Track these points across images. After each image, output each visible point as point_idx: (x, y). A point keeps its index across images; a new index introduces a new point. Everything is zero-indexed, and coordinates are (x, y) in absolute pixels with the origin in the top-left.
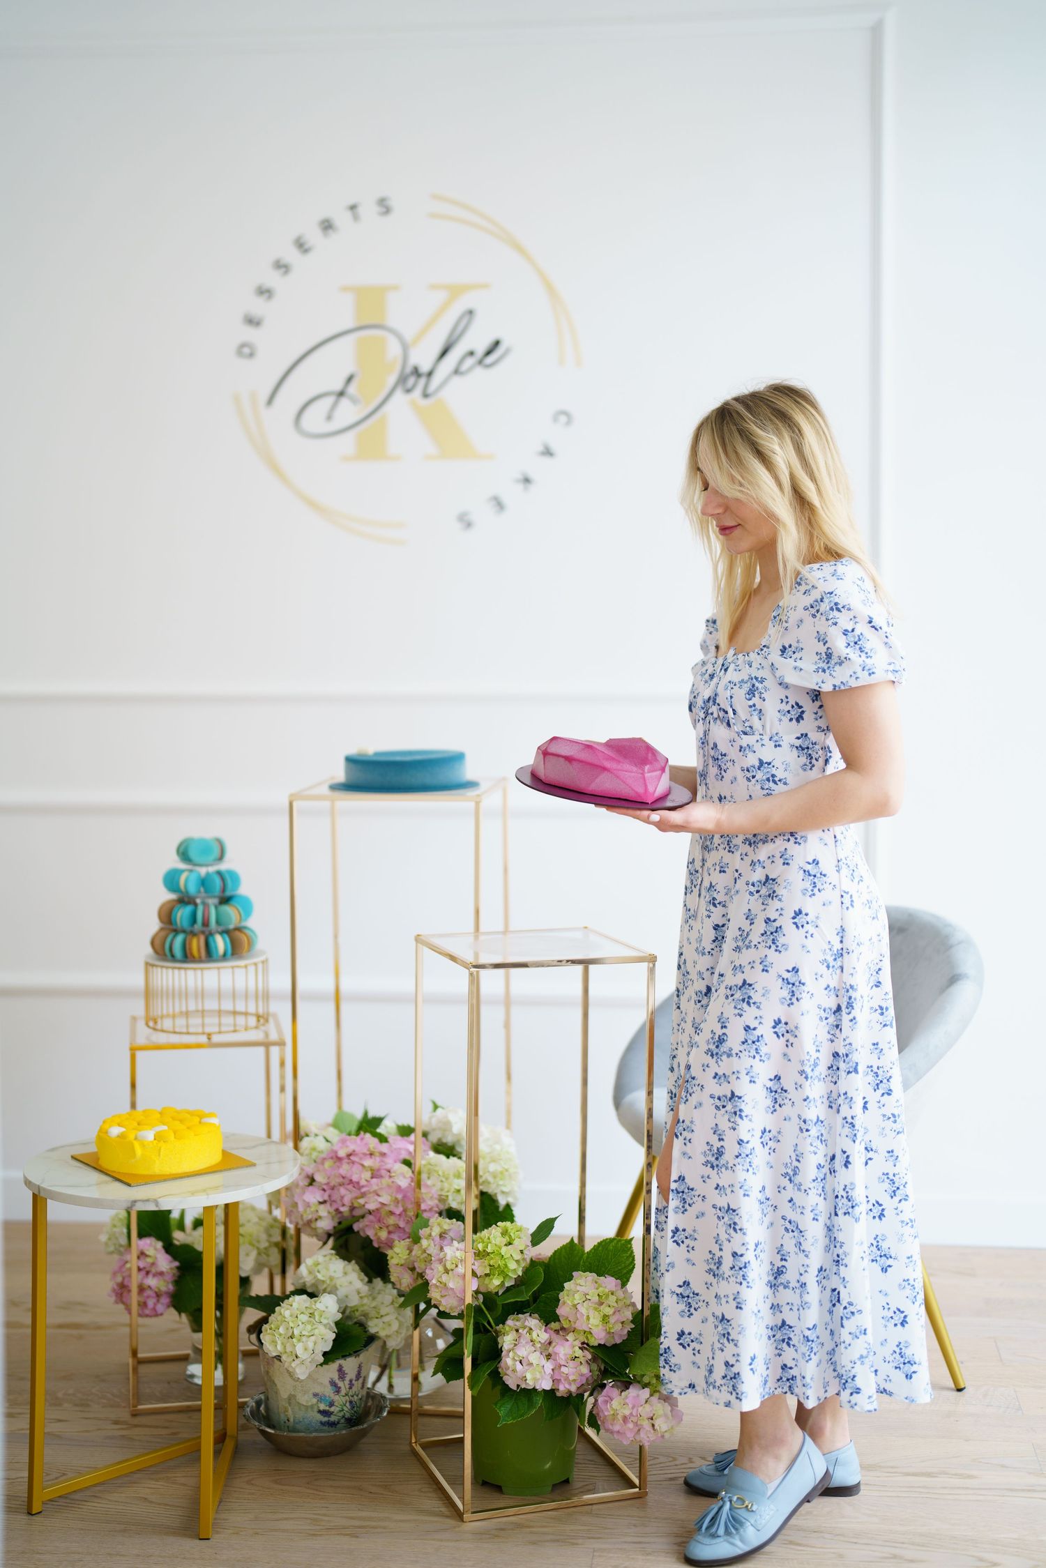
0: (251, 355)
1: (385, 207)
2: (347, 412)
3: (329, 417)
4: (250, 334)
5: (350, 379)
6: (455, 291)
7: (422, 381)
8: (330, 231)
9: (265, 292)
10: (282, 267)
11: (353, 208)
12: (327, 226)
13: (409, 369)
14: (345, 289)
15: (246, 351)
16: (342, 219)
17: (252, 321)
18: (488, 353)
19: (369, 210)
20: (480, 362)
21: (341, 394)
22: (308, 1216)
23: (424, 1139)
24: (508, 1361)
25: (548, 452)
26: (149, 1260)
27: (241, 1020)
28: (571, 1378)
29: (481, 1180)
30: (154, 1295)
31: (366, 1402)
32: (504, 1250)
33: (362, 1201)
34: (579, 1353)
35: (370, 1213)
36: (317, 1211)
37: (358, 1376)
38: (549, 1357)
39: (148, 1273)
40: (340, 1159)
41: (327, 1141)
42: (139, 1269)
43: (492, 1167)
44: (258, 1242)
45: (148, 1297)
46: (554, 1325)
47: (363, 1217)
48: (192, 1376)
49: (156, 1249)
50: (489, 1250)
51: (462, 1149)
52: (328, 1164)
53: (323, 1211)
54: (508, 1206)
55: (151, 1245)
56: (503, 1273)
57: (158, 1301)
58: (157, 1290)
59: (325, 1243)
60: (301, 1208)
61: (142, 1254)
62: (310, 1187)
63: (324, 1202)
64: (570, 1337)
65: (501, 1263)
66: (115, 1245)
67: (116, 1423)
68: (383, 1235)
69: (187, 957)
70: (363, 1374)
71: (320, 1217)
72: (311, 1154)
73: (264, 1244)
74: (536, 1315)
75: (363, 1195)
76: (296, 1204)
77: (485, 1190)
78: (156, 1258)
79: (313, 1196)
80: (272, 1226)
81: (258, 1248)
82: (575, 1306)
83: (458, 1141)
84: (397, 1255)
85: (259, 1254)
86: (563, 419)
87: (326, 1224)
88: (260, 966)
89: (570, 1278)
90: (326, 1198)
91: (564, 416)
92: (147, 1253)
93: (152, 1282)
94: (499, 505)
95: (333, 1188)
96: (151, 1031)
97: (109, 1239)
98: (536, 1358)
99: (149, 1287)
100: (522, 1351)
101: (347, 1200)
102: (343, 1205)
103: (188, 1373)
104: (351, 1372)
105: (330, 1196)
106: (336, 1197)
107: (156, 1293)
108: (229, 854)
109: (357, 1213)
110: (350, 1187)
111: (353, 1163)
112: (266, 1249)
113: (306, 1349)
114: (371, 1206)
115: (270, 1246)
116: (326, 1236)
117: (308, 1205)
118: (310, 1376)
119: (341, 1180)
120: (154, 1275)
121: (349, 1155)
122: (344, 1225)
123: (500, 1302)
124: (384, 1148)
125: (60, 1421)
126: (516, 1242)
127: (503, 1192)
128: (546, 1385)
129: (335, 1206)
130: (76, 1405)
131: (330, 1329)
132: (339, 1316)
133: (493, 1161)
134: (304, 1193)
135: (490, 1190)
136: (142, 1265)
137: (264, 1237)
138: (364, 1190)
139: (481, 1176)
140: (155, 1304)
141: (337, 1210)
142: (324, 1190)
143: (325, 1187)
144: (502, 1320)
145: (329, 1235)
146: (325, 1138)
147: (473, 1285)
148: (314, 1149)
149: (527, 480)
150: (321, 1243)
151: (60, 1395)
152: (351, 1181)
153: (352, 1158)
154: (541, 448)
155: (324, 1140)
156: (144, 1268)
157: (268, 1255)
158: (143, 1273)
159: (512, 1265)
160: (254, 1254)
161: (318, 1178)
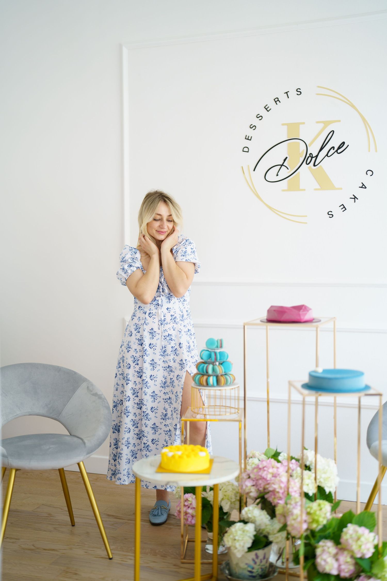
0: (248, 152)
1: (299, 92)
2: (284, 172)
3: (277, 175)
4: (247, 143)
5: (285, 160)
6: (327, 123)
7: (314, 159)
8: (278, 102)
9: (253, 127)
10: (259, 117)
11: (287, 93)
12: (277, 100)
13: (308, 155)
14: (283, 125)
15: (246, 150)
16: (282, 97)
17: (248, 138)
18: (339, 148)
19: (293, 93)
20: (337, 151)
21: (282, 165)
22: (247, 490)
23: (297, 462)
24: (319, 560)
25: (363, 186)
26: (190, 502)
27: (228, 410)
28: (346, 570)
29: (318, 481)
30: (191, 516)
31: (269, 569)
32: (318, 513)
33: (267, 486)
34: (349, 559)
35: (271, 491)
36: (250, 489)
37: (264, 558)
38: (337, 560)
39: (189, 507)
40: (260, 469)
41: (259, 460)
42: (185, 506)
43: (323, 476)
44: (231, 499)
45: (189, 517)
46: (339, 546)
47: (268, 493)
48: (207, 549)
49: (192, 498)
50: (312, 511)
51: (312, 467)
52: (255, 470)
53: (253, 489)
54: (330, 493)
55: (191, 496)
56: (317, 522)
57: (192, 519)
58: (192, 514)
59: (255, 502)
60: (244, 487)
61: (187, 500)
62: (249, 480)
63: (253, 486)
64: (346, 553)
65: (316, 518)
66: (179, 495)
67: (175, 565)
68: (276, 501)
69: (207, 384)
70: (266, 557)
71: (251, 492)
72: (251, 465)
73: (233, 500)
74: (332, 541)
75: (268, 484)
76: (242, 486)
77: (320, 485)
78: (192, 502)
79: (249, 483)
80: (237, 493)
81: (231, 501)
82: (347, 540)
83: (311, 464)
84: (279, 510)
85: (231, 503)
86: (370, 173)
87: (254, 494)
88: (236, 389)
89: (346, 526)
90: (254, 483)
91: (370, 172)
92: (189, 499)
93: (190, 511)
94: (344, 208)
95: (257, 480)
96: (193, 413)
97: (176, 493)
98: (331, 560)
99: (189, 513)
100: (325, 556)
101: (262, 485)
102: (261, 487)
103: (206, 548)
104: (261, 557)
105: (256, 483)
106: (258, 484)
107: (192, 516)
108: (224, 344)
109: (266, 491)
110: (264, 480)
111: (265, 470)
112: (234, 502)
113: (240, 545)
114: (271, 489)
115: (236, 501)
116: (255, 499)
117: (247, 486)
118: (243, 556)
119: (260, 477)
120: (191, 508)
121: (264, 467)
122: (261, 495)
123: (318, 535)
124: (279, 465)
125: (154, 562)
126: (323, 510)
127: (327, 487)
128: (335, 572)
129: (258, 487)
130: (162, 556)
131: (251, 538)
132: (255, 533)
133: (325, 473)
134: (245, 481)
135: (322, 485)
136: (186, 504)
137: (233, 497)
138: (269, 482)
139: (319, 479)
140: (191, 520)
141: (258, 489)
142: (254, 481)
143: (254, 479)
144: (318, 542)
145: (256, 499)
146: (258, 459)
147: (305, 526)
148: (253, 463)
149: (355, 197)
150: (253, 502)
151: (157, 551)
152: (264, 478)
153: (265, 469)
154: (361, 185)
155: (258, 460)
156: (187, 505)
157: (235, 504)
158: (187, 507)
159: (321, 519)
160: (229, 503)
161: (252, 476)
